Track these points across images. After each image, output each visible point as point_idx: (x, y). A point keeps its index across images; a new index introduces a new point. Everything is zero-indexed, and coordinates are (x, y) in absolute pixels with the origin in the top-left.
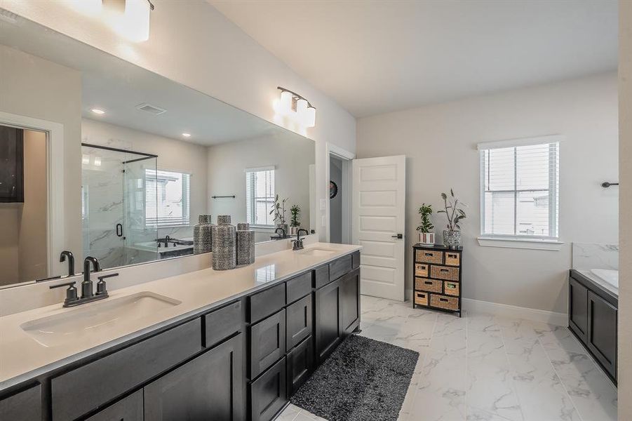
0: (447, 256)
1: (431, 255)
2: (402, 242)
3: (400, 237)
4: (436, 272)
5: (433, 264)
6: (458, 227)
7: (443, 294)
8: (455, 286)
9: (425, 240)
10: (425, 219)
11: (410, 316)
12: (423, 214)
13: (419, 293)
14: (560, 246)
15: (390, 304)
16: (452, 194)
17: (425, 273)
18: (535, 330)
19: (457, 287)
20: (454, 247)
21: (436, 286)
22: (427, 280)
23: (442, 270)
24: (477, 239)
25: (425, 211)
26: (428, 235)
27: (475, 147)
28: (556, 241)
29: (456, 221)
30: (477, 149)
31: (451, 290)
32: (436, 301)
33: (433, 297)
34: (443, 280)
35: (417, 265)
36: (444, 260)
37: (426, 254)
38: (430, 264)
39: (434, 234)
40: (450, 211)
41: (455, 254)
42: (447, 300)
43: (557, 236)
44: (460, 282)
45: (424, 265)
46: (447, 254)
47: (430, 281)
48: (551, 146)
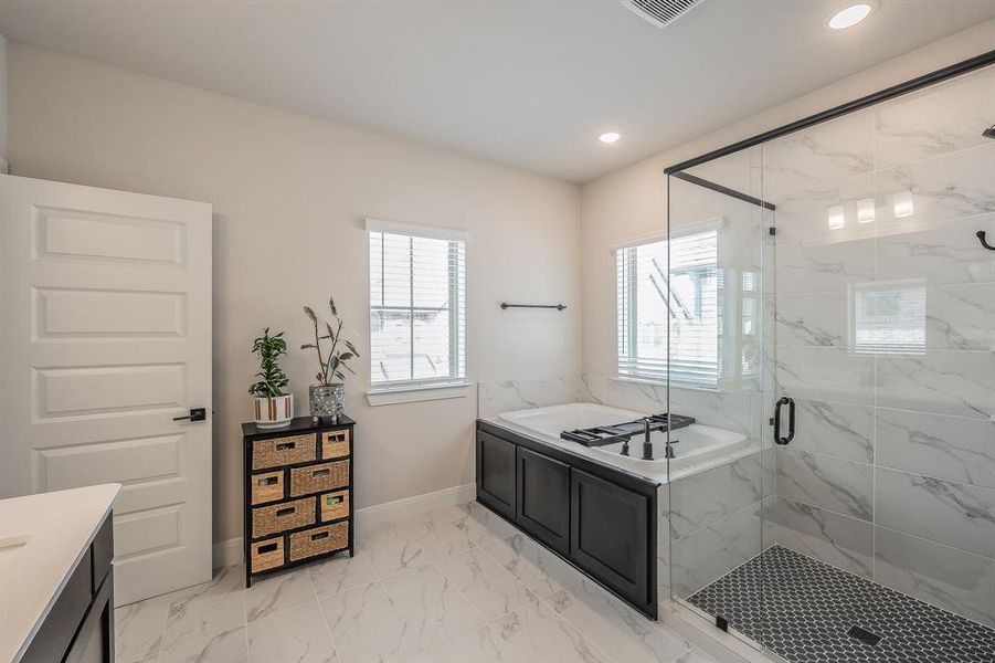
0: (325, 441)
1: (291, 446)
2: (206, 427)
3: (197, 415)
4: (304, 481)
5: (295, 466)
6: (340, 376)
7: (319, 523)
8: (341, 498)
9: (273, 413)
10: (268, 366)
11: (253, 616)
12: (267, 355)
13: (262, 544)
14: (467, 389)
15: (174, 611)
16: (334, 309)
17: (276, 491)
18: (454, 523)
19: (346, 498)
20: (334, 419)
21: (304, 512)
22: (281, 507)
23: (315, 473)
24: (366, 395)
25: (270, 348)
26: (280, 402)
27: (362, 224)
28: (461, 383)
29: (336, 363)
30: (365, 229)
31: (332, 509)
32: (302, 546)
33: (295, 539)
34: (318, 495)
35: (255, 479)
36: (319, 450)
37: (279, 447)
38: (287, 469)
39: (291, 397)
40: (326, 345)
41: (340, 433)
42: (326, 534)
43: (462, 375)
44: (350, 487)
45: (272, 475)
46: (325, 435)
47: (289, 505)
48: (451, 244)
